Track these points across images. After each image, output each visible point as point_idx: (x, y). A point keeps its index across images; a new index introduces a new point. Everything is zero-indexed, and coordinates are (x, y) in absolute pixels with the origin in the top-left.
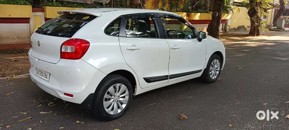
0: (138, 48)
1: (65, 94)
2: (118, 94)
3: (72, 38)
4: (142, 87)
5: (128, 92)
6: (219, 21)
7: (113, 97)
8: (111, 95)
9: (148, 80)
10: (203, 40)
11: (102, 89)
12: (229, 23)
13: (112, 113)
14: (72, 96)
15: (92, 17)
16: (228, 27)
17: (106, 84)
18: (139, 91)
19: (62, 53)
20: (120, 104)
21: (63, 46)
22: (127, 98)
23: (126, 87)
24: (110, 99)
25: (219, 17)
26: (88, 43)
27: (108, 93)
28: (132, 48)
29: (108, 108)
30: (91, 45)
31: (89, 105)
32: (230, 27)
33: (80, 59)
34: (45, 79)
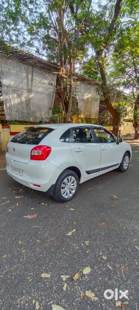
0: (82, 150)
1: (34, 185)
2: (70, 184)
3: (39, 145)
4: (85, 178)
5: (76, 181)
6: (118, 131)
7: (67, 186)
8: (66, 185)
9: (88, 173)
10: (119, 143)
11: (60, 181)
12: (121, 133)
13: (66, 197)
14: (39, 186)
15: (51, 130)
16: (121, 134)
17: (63, 177)
18: (82, 180)
19: (31, 156)
20: (71, 191)
21: (33, 151)
22: (75, 186)
23: (75, 178)
24: (65, 188)
25: (118, 128)
26: (50, 148)
27: (64, 183)
28: (79, 150)
29: (64, 194)
30: (52, 149)
31: (51, 193)
32: (122, 134)
33: (45, 160)
34: (19, 174)
